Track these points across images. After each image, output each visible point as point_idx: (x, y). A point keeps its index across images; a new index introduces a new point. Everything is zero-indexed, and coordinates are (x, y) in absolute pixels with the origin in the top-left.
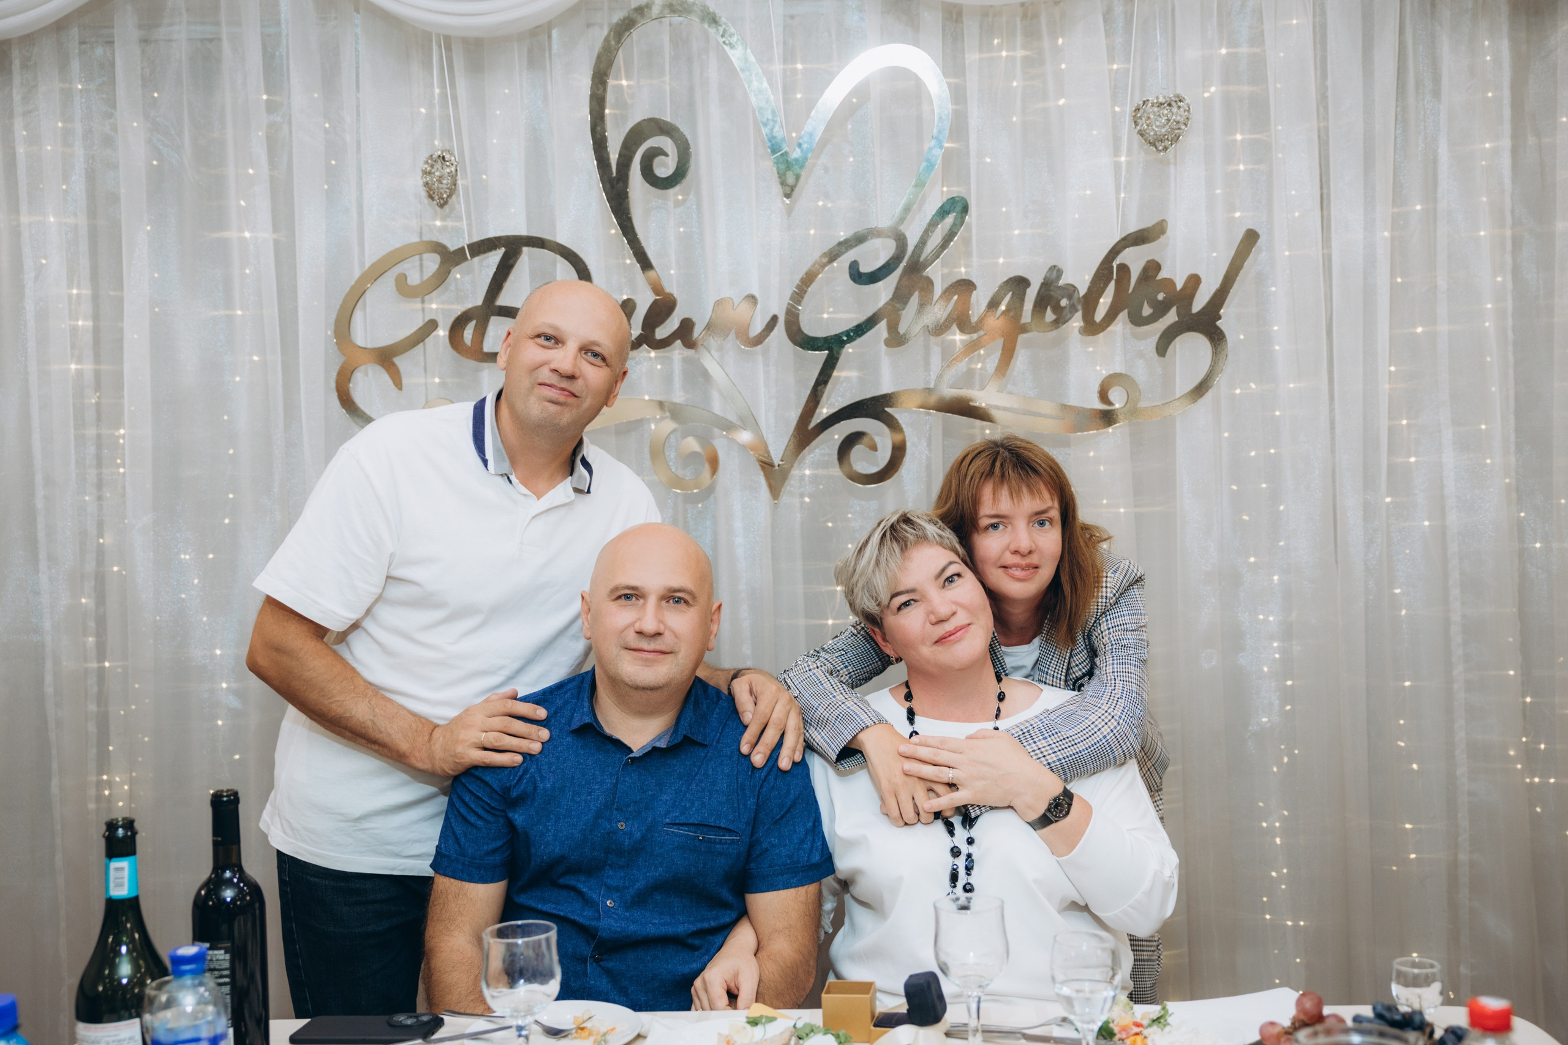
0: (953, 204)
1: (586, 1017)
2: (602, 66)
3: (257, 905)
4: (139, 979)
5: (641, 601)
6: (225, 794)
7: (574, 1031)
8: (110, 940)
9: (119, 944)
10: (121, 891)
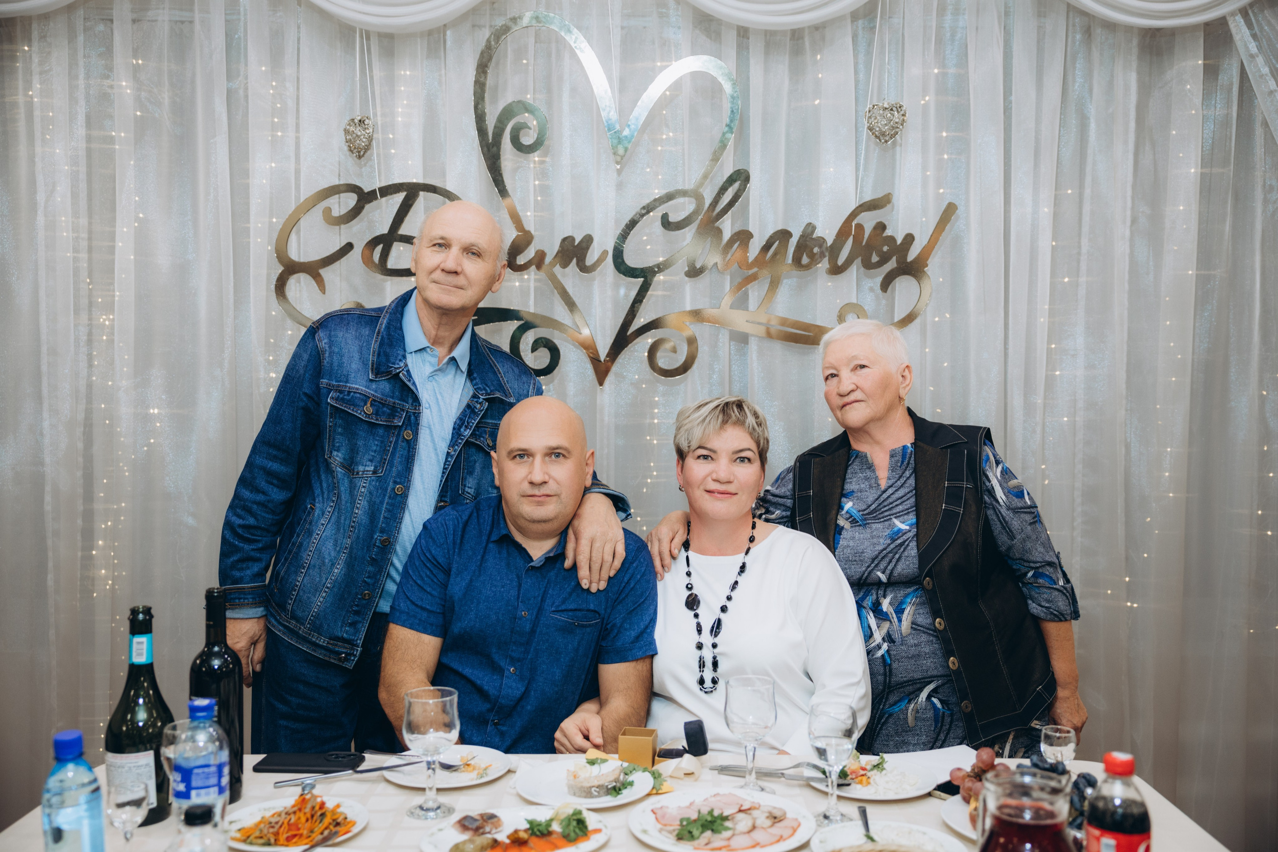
0: (738, 175)
1: (470, 757)
2: (484, 60)
4: (152, 722)
5: (531, 459)
6: (215, 591)
7: (462, 766)
8: (132, 693)
9: (138, 697)
10: (140, 659)
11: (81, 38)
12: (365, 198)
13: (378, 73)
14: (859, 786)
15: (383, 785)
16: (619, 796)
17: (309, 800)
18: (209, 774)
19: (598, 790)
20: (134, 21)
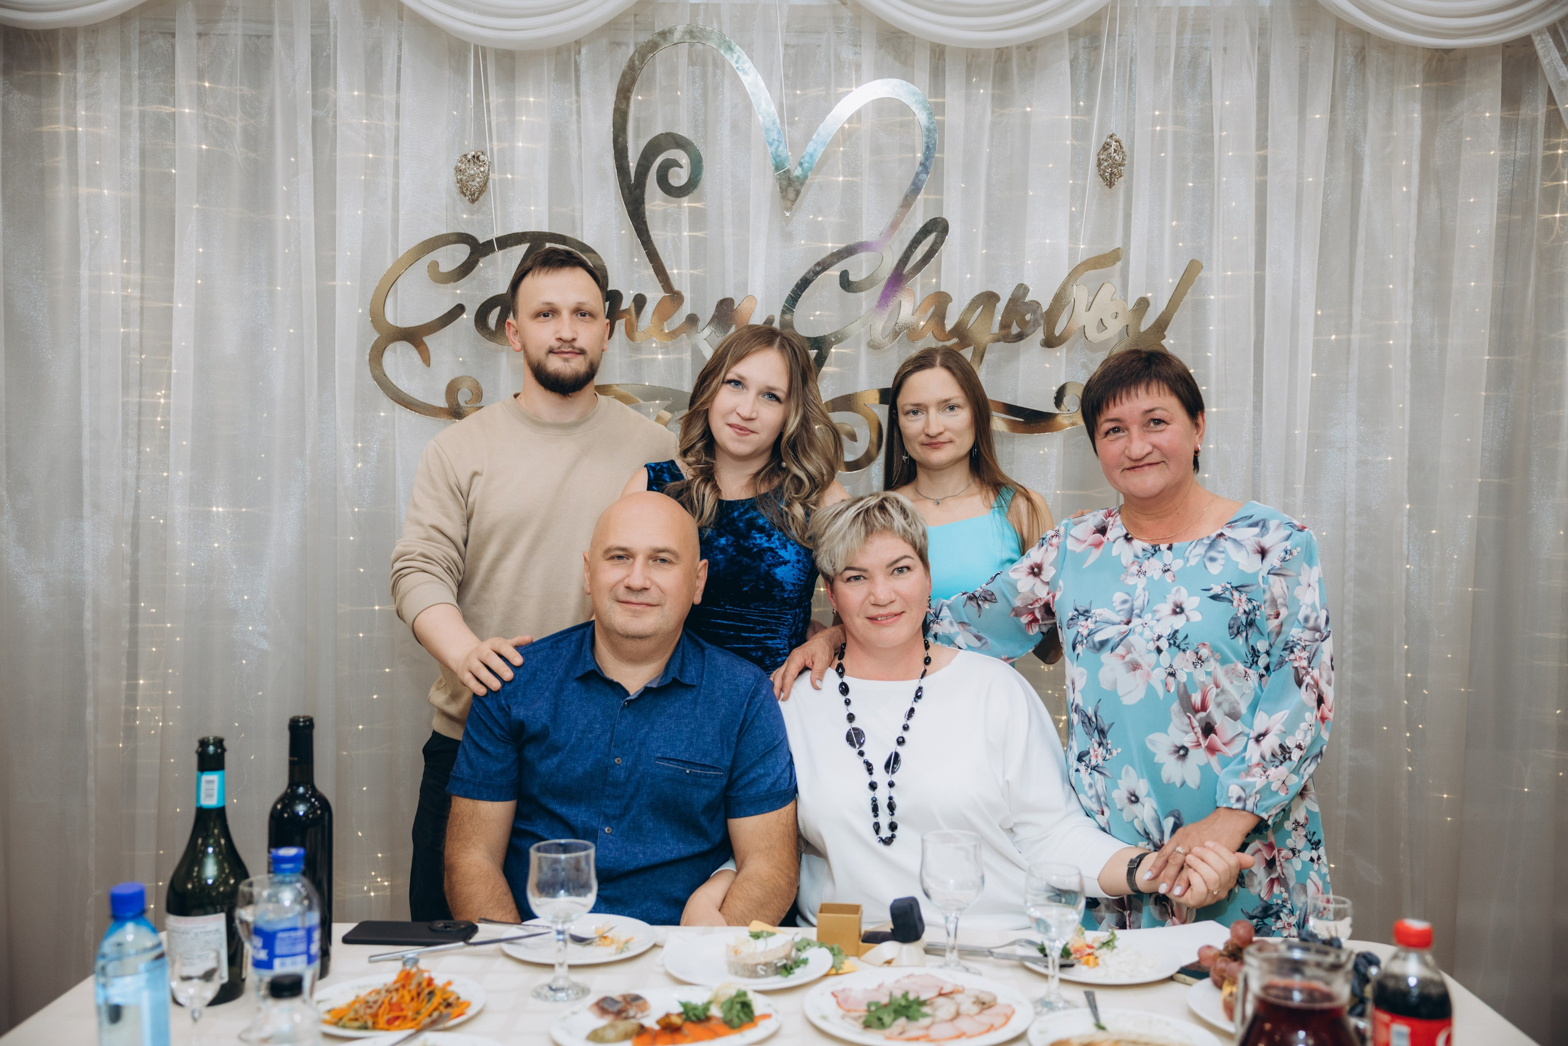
0: (934, 224)
1: (606, 929)
2: (625, 83)
3: (326, 818)
5: (631, 561)
7: (598, 939)
8: (200, 841)
10: (210, 801)
11: (135, 55)
12: (479, 250)
13: (495, 99)
14: (1085, 968)
15: (502, 961)
16: (791, 977)
17: (415, 974)
19: (764, 968)
20: (200, 35)
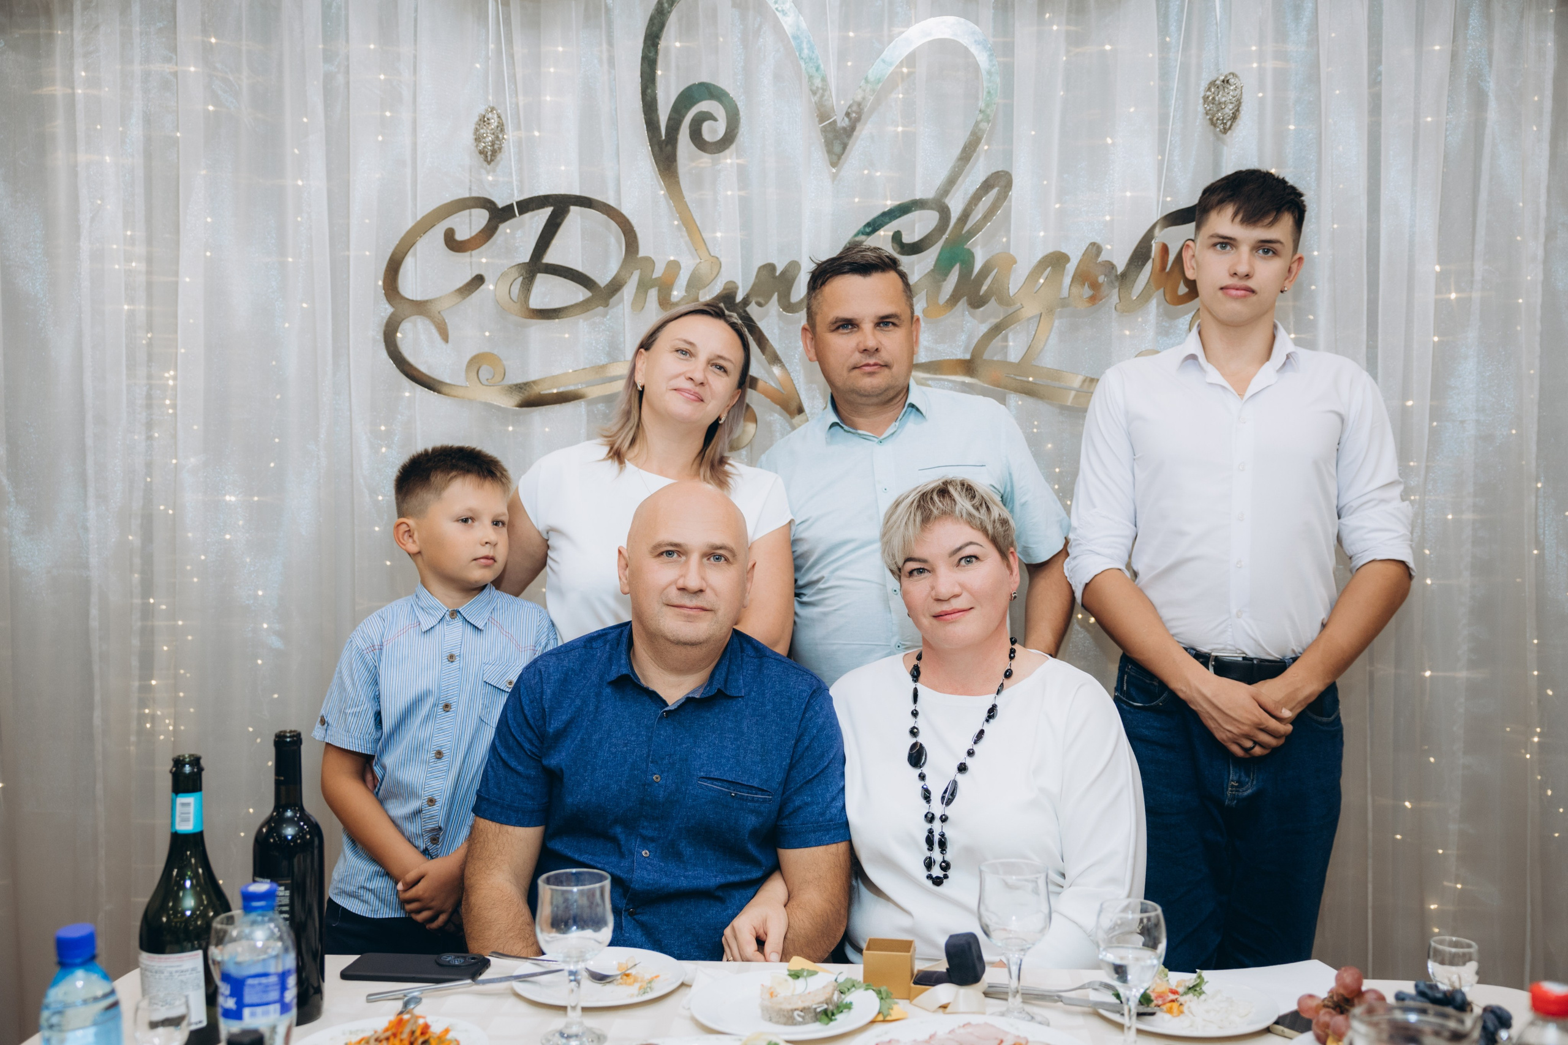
0: (996, 178)
1: (630, 964)
2: (654, 29)
3: (316, 844)
4: (201, 912)
5: (684, 558)
6: (288, 735)
7: (619, 977)
8: (175, 872)
9: (182, 877)
10: (186, 826)
13: (520, 49)
14: (1167, 1016)
15: (513, 1000)
16: (832, 1024)
17: (408, 1021)
18: (267, 986)
19: (802, 1014)
